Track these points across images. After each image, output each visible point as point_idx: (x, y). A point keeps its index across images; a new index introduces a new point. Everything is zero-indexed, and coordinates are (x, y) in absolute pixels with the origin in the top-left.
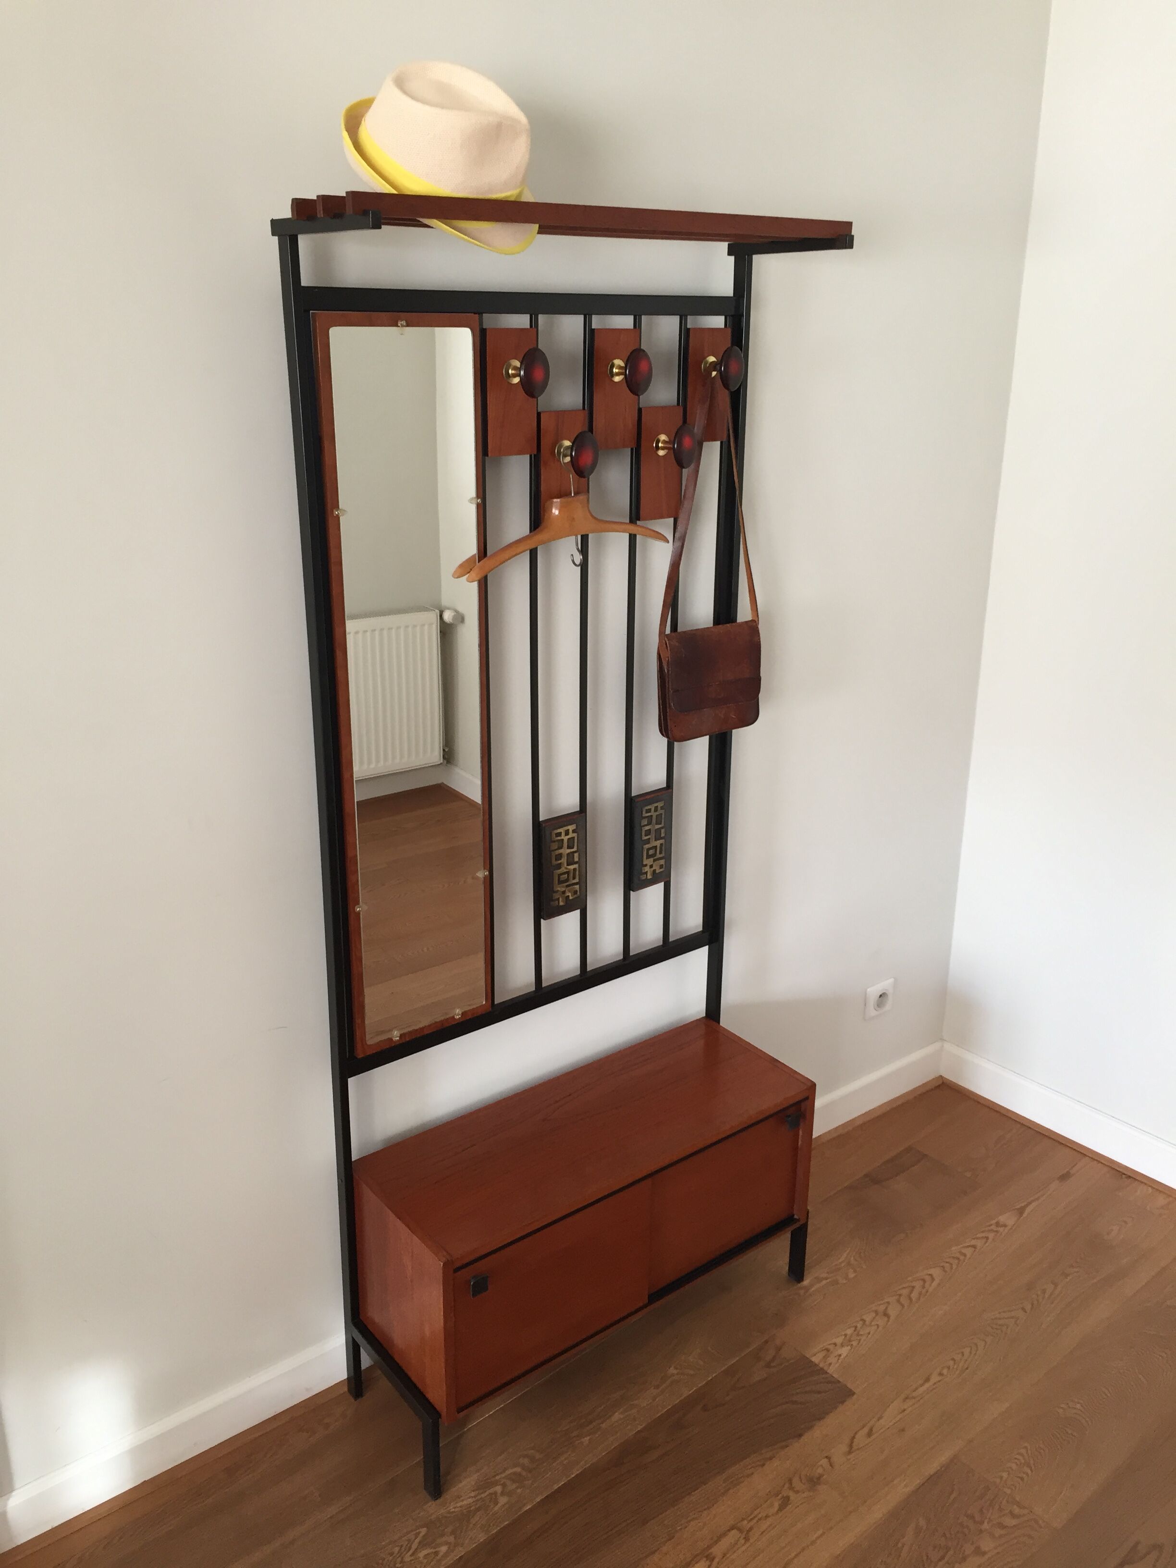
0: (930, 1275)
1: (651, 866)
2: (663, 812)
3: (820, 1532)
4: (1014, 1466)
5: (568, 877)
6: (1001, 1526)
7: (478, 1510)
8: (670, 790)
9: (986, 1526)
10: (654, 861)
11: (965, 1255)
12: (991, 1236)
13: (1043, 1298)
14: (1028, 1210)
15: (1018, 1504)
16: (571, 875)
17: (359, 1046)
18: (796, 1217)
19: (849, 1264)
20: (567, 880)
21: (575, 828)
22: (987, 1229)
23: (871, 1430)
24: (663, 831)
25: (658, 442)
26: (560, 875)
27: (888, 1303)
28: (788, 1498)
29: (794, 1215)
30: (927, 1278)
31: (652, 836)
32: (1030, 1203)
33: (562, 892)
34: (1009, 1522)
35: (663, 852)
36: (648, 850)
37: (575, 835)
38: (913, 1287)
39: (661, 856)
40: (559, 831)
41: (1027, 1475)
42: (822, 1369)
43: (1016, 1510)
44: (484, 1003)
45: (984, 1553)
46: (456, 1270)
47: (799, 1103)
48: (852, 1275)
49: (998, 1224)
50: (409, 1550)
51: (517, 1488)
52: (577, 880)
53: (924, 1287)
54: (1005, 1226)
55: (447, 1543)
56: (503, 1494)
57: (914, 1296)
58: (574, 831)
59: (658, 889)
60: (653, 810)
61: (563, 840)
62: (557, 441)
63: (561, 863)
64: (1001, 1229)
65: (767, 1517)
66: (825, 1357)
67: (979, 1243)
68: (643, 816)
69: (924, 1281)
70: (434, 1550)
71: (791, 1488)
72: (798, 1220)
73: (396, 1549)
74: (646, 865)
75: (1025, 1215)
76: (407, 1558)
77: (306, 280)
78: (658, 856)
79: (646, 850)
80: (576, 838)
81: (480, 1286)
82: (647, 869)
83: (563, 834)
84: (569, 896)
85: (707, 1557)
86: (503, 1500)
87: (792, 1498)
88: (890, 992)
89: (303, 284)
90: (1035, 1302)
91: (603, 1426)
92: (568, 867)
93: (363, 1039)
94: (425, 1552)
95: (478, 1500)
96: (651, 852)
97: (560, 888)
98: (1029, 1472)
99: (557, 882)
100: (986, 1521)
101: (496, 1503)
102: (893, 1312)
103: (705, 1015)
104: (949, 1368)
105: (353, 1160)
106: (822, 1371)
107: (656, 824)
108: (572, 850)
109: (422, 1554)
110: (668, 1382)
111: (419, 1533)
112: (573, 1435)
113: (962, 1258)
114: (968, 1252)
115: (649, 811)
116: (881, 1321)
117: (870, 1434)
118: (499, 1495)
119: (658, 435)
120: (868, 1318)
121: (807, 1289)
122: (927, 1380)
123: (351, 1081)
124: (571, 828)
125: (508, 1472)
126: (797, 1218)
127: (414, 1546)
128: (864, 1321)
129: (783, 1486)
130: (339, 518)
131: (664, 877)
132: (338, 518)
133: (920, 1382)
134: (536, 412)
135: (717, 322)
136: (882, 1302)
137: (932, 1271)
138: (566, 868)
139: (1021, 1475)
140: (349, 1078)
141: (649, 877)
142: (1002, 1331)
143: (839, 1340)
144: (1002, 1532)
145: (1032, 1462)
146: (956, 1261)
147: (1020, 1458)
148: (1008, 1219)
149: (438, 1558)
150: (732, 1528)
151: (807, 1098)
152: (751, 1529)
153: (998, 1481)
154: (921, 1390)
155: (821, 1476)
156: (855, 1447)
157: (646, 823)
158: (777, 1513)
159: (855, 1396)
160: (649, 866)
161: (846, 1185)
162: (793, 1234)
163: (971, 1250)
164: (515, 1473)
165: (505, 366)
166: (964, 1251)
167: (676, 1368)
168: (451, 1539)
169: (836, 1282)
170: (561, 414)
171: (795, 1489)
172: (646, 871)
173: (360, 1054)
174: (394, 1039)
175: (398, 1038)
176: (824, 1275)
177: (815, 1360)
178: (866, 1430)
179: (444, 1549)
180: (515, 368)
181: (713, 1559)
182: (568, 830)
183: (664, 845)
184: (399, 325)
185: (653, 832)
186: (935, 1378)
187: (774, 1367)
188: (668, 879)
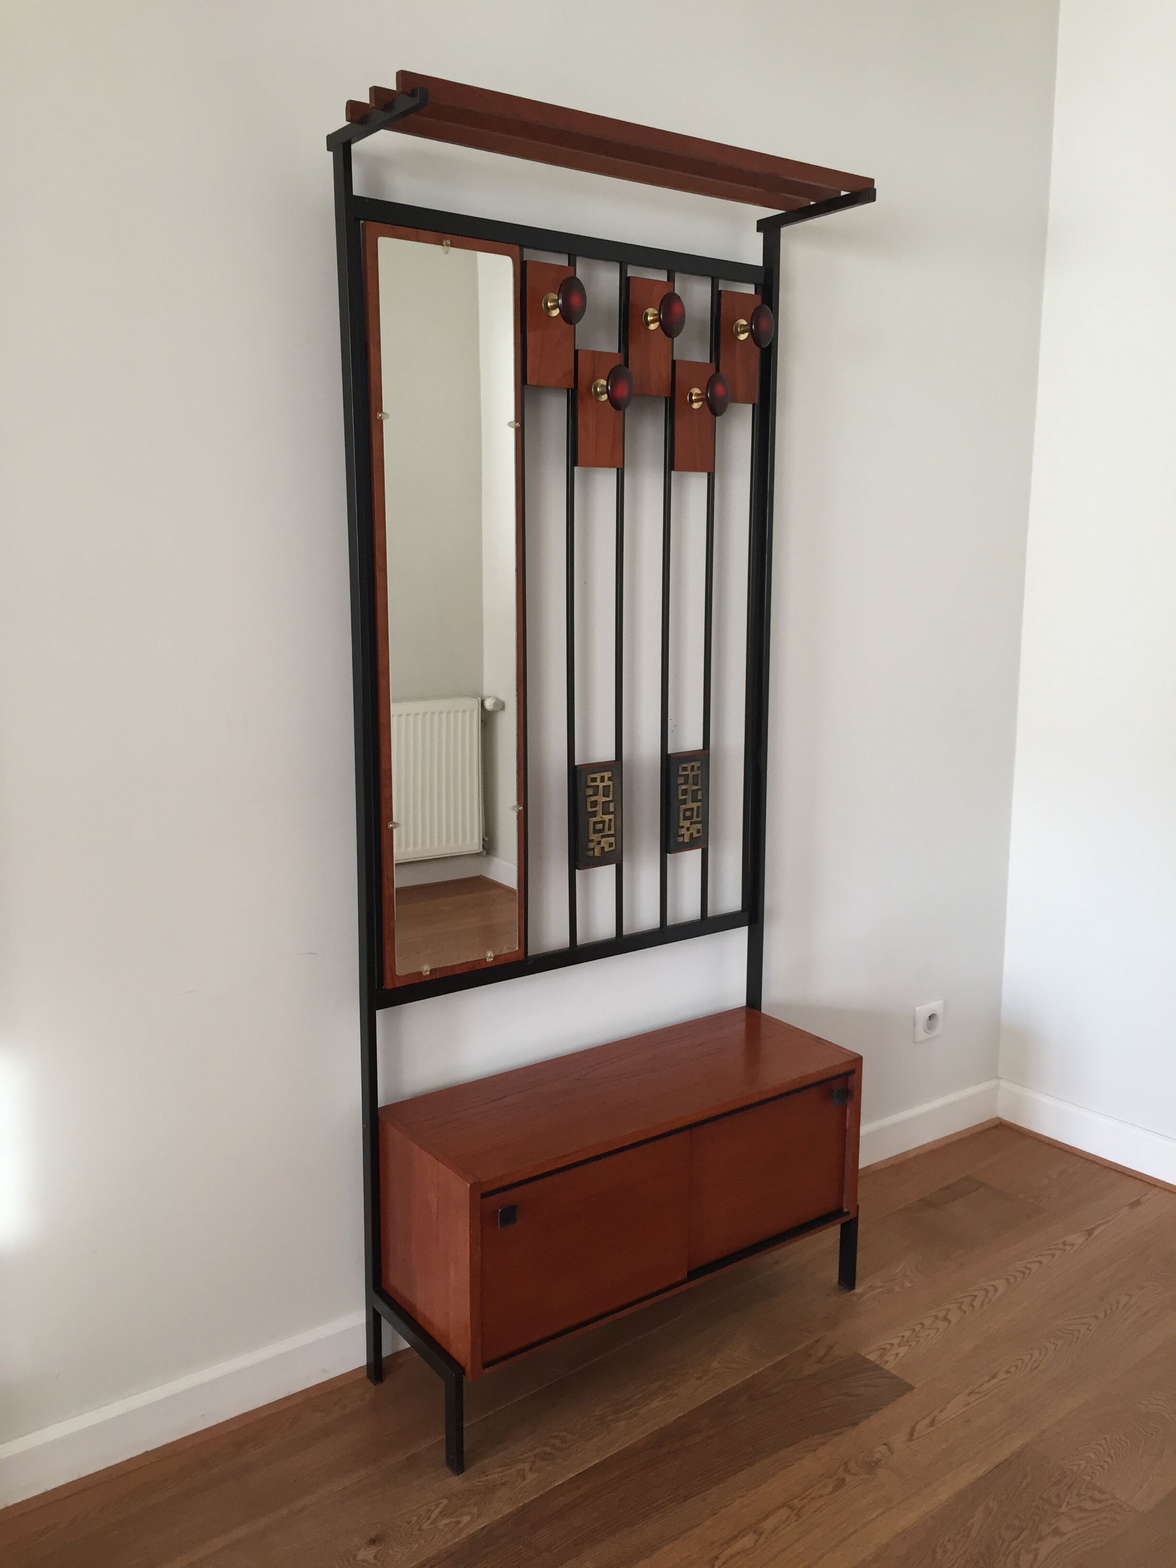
0: (992, 1286)
1: (688, 829)
2: (699, 772)
3: (879, 1511)
4: (1093, 1456)
5: (603, 827)
6: (1082, 1509)
7: (504, 1484)
8: (707, 751)
9: (1064, 1509)
10: (692, 823)
11: (1030, 1269)
12: (1058, 1253)
13: (1117, 1308)
14: (1096, 1233)
15: (1100, 1491)
16: (607, 826)
17: (388, 975)
18: (845, 1210)
19: (905, 1275)
20: (602, 830)
21: (610, 775)
22: (1054, 1247)
23: (934, 1420)
24: (700, 793)
25: (691, 395)
26: (595, 823)
27: (949, 1310)
28: (844, 1480)
29: (842, 1206)
30: (991, 1289)
31: (688, 797)
32: (1099, 1225)
33: (598, 842)
34: (1089, 1505)
35: (701, 815)
36: (685, 810)
37: (610, 783)
38: (976, 1296)
39: (698, 819)
40: (594, 776)
41: (1108, 1463)
42: (877, 1366)
43: (1097, 1495)
44: (517, 949)
45: (1065, 1534)
46: (483, 1196)
47: (845, 1076)
48: (908, 1285)
49: (1064, 1243)
50: (428, 1519)
51: (546, 1466)
52: (612, 832)
53: (986, 1296)
54: (1072, 1245)
55: (469, 1514)
56: (532, 1470)
57: (976, 1303)
58: (609, 779)
59: (695, 855)
60: (689, 769)
61: (598, 786)
62: (594, 379)
63: (596, 811)
64: (1068, 1248)
65: (821, 1496)
66: (881, 1356)
67: (1045, 1260)
68: (680, 774)
69: (987, 1291)
70: (455, 1520)
71: (847, 1471)
72: (848, 1214)
73: (414, 1519)
74: (683, 827)
75: (1093, 1236)
76: (426, 1526)
77: (358, 190)
78: (695, 819)
79: (682, 811)
80: (611, 787)
81: (509, 1215)
82: (683, 831)
83: (599, 780)
84: (604, 847)
85: (755, 1532)
87: (847, 1480)
88: (940, 1012)
89: (355, 193)
90: (1109, 1312)
91: (641, 1412)
92: (603, 816)
93: (393, 971)
94: (446, 1521)
95: (504, 1475)
96: (688, 814)
97: (595, 837)
98: (1109, 1461)
99: (592, 832)
100: (1065, 1504)
101: (524, 1479)
102: (954, 1317)
103: (745, 1005)
104: (1017, 1367)
105: (379, 1106)
106: (877, 1367)
107: (693, 785)
108: (608, 799)
109: (442, 1523)
110: (711, 1375)
111: (439, 1504)
112: (609, 1419)
113: (1027, 1271)
114: (1035, 1267)
115: (685, 769)
116: (942, 1325)
117: (932, 1424)
118: (526, 1471)
119: (691, 389)
120: (928, 1322)
122: (994, 1377)
123: (380, 1014)
124: (607, 775)
125: (537, 1451)
126: (847, 1211)
127: (433, 1516)
128: (923, 1324)
129: (839, 1468)
130: (382, 420)
131: (701, 842)
132: (381, 422)
133: (986, 1378)
134: (573, 350)
135: (749, 289)
136: (942, 1309)
137: (995, 1283)
138: (602, 818)
139: (1102, 1463)
140: (377, 1010)
141: (687, 840)
142: (1073, 1336)
143: (896, 1341)
144: (1082, 1515)
145: (1112, 1452)
146: (1022, 1275)
147: (1100, 1448)
148: (1077, 1239)
149: (460, 1526)
150: (782, 1506)
151: (853, 1072)
152: (803, 1507)
153: (1075, 1468)
154: (987, 1385)
155: (879, 1461)
156: (916, 1435)
157: (682, 782)
158: (831, 1493)
159: (915, 1391)
160: (686, 830)
161: (900, 1207)
162: (843, 1227)
163: (1037, 1265)
164: (544, 1452)
165: (544, 299)
166: (1029, 1265)
168: (474, 1510)
169: (892, 1291)
170: (597, 355)
171: (852, 1472)
172: (682, 833)
173: (389, 985)
174: (424, 974)
175: (428, 973)
176: (879, 1284)
177: (871, 1357)
178: (927, 1421)
179: (466, 1519)
180: (553, 301)
181: (762, 1533)
182: (604, 776)
183: (701, 808)
184: (444, 244)
185: (690, 793)
186: (1002, 1375)
187: (826, 1363)
188: (705, 847)
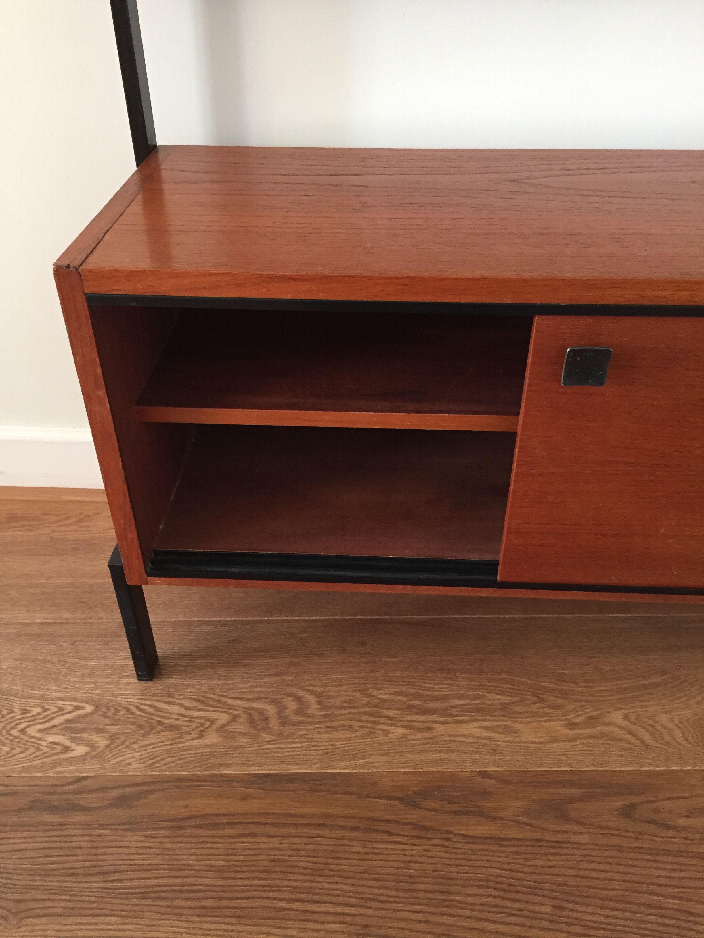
7: (172, 728)
50: (44, 723)
51: (244, 734)
55: (93, 747)
56: (221, 730)
70: (69, 744)
73: (37, 711)
86: (212, 738)
91: (440, 729)
94: (58, 738)
95: (184, 716)
109: (51, 738)
110: (595, 730)
111: (83, 708)
112: (386, 712)
125: (256, 705)
127: (57, 721)
149: (61, 757)
164: (261, 712)
167: (626, 717)
168: (102, 742)
179: (80, 750)
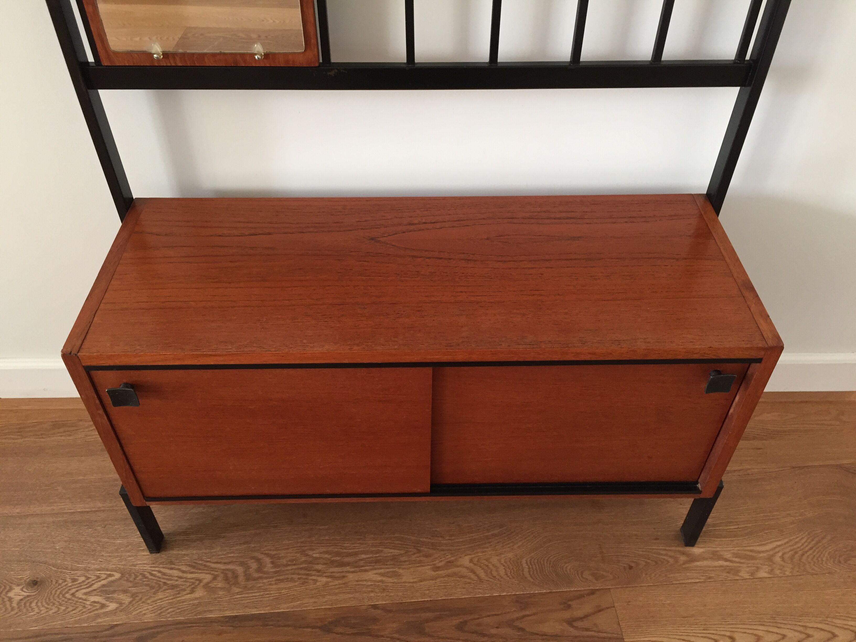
7: (173, 587)
19: (770, 559)
29: (697, 482)
44: (303, 50)
47: (750, 361)
50: (88, 588)
51: (221, 589)
55: (121, 604)
56: (206, 586)
70: (104, 602)
72: (700, 492)
73: (81, 579)
76: (80, 594)
86: (200, 593)
91: (351, 576)
94: (97, 599)
95: (181, 578)
101: (192, 592)
103: (705, 193)
109: (93, 599)
110: (450, 571)
111: (113, 575)
112: (316, 567)
118: (202, 584)
121: (693, 559)
125: (230, 567)
126: (700, 488)
127: (95, 586)
136: (775, 630)
149: (102, 611)
151: (758, 360)
161: (845, 462)
162: (696, 502)
164: (233, 572)
167: (471, 560)
169: (736, 571)
176: (728, 555)
179: (112, 606)
187: (576, 628)
